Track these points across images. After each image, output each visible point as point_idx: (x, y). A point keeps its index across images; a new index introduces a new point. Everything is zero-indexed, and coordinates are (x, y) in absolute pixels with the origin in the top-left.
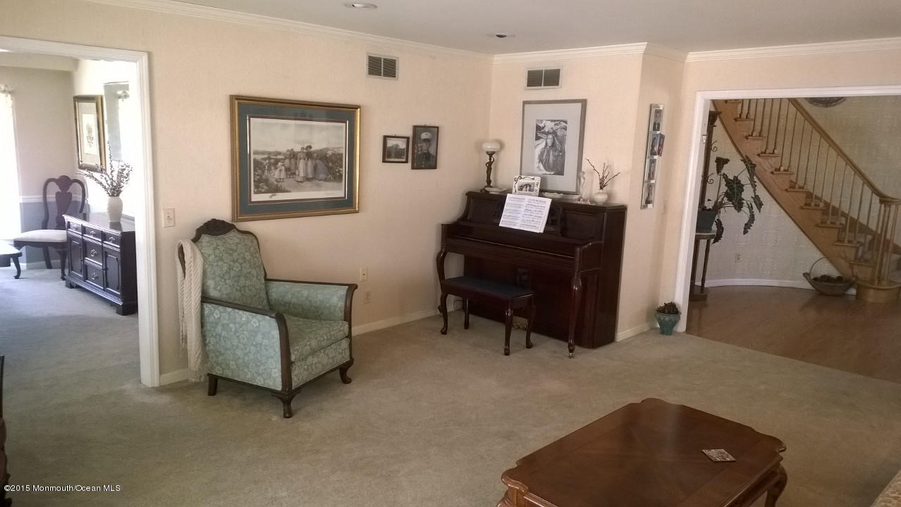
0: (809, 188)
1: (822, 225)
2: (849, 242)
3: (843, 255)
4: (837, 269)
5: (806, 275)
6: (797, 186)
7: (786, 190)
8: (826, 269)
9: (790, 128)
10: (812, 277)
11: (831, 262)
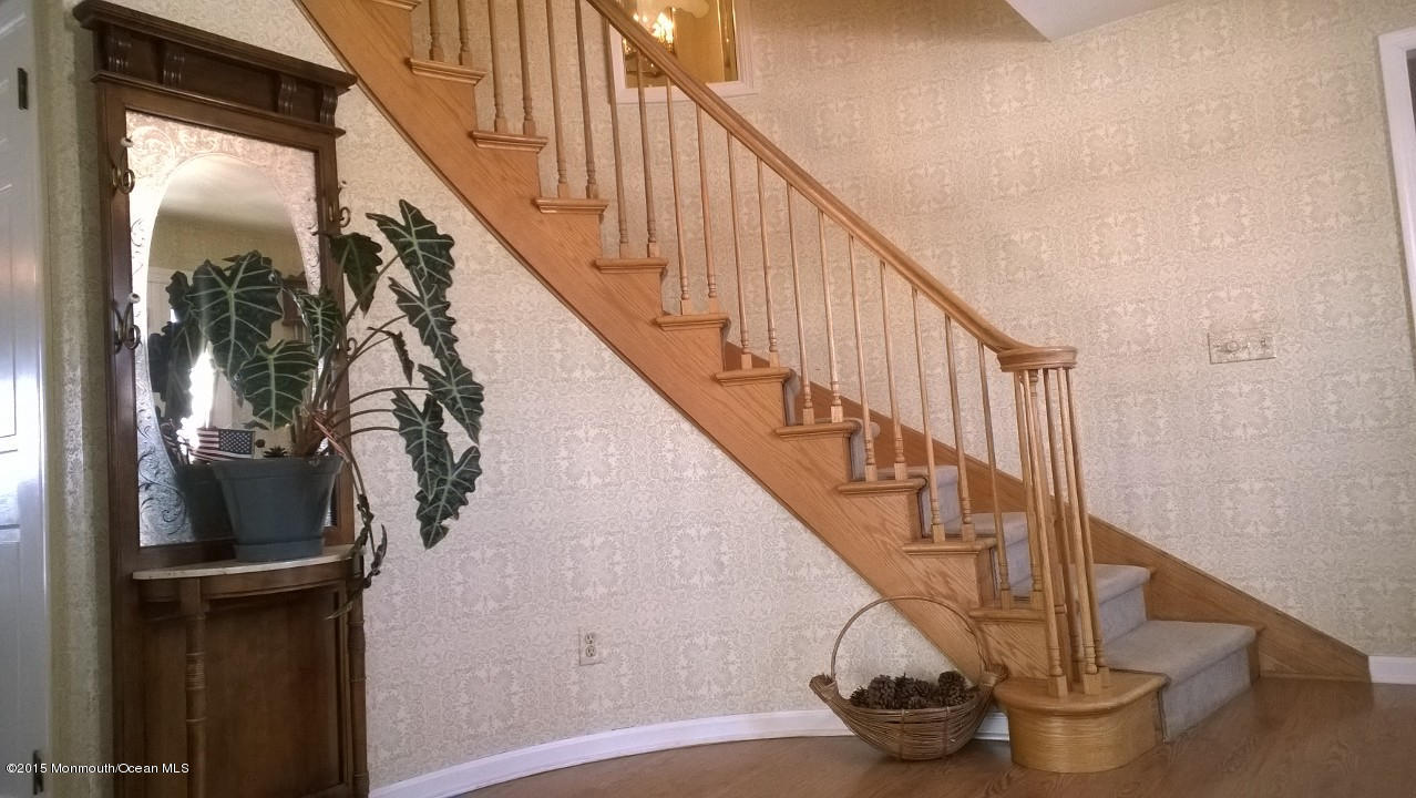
0: (784, 360)
1: (853, 485)
2: (953, 536)
3: (942, 589)
4: (937, 645)
5: (823, 684)
6: (746, 361)
7: (716, 380)
8: (902, 650)
9: (688, 178)
10: (846, 693)
11: (914, 620)
